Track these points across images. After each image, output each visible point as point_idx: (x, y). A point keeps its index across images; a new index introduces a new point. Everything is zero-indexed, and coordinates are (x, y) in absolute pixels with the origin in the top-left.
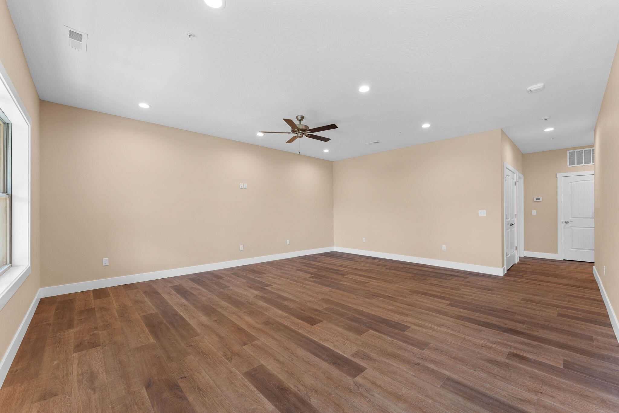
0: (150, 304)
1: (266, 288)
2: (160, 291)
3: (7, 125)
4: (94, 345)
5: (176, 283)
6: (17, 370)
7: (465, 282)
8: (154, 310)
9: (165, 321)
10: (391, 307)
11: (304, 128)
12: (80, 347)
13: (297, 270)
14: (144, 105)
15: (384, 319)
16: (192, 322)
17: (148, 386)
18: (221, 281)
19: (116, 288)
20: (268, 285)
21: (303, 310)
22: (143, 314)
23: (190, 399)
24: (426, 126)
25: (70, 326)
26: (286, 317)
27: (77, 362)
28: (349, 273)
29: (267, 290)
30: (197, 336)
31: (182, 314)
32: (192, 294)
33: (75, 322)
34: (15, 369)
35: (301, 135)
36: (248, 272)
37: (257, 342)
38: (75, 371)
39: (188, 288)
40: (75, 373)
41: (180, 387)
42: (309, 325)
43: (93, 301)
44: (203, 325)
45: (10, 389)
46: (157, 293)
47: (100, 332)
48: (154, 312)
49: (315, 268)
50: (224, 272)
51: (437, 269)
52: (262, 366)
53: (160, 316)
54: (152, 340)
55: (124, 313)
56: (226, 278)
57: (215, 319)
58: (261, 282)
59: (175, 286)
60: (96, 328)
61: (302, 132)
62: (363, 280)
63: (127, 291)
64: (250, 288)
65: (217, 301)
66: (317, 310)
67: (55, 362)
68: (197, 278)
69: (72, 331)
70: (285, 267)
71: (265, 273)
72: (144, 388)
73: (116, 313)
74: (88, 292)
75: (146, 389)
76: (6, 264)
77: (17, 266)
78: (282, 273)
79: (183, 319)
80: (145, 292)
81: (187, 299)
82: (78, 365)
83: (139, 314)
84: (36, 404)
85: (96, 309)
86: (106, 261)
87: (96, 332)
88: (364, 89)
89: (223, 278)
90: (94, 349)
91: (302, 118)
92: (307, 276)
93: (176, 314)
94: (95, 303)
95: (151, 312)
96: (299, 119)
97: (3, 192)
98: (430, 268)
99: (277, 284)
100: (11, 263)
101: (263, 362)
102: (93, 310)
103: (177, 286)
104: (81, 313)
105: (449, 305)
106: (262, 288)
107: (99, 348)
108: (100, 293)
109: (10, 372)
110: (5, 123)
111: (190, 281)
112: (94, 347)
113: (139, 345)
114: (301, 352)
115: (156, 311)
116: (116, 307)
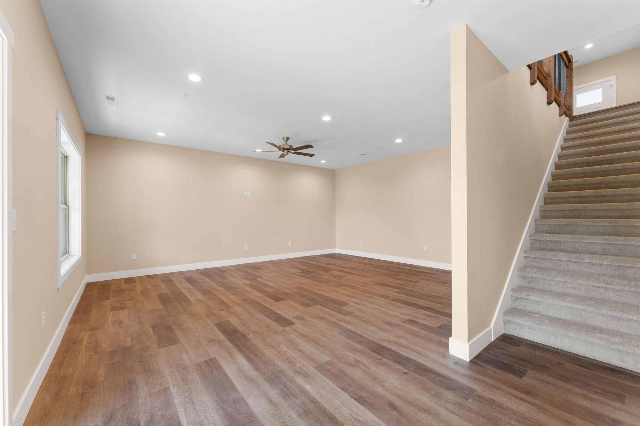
0: (164, 287)
1: (257, 279)
2: (174, 279)
3: (66, 157)
4: (122, 308)
5: (188, 275)
6: (76, 318)
7: (430, 278)
8: (166, 291)
9: (172, 297)
10: (347, 293)
11: (288, 147)
12: (113, 309)
13: (291, 267)
14: (161, 134)
15: (334, 300)
16: (191, 298)
17: (153, 327)
18: (224, 274)
19: (141, 277)
20: (260, 277)
21: (276, 293)
22: (158, 293)
23: (177, 333)
24: (399, 141)
25: (107, 298)
26: (261, 297)
27: (112, 316)
28: (333, 269)
29: (257, 280)
30: (192, 305)
31: (185, 293)
32: (198, 282)
33: (111, 297)
34: (74, 318)
35: (286, 153)
36: (249, 268)
37: (232, 310)
38: (110, 319)
39: (195, 278)
40: (110, 320)
41: (172, 328)
42: (274, 302)
43: (123, 285)
44: (198, 300)
45: (73, 326)
46: (171, 281)
47: (127, 302)
48: (166, 292)
49: (306, 266)
50: (229, 268)
51: (416, 268)
52: (228, 321)
53: (170, 294)
54: (161, 307)
55: (145, 292)
56: (229, 272)
57: (208, 297)
58: (256, 275)
59: (186, 277)
60: (125, 300)
61: (287, 150)
62: (341, 274)
63: (149, 280)
64: (245, 279)
65: (214, 287)
66: (287, 293)
67: (98, 316)
68: (206, 273)
69: (108, 301)
70: (283, 265)
71: (262, 269)
72: (151, 328)
73: (139, 292)
74: (120, 279)
75: (152, 328)
76: (66, 254)
77: (73, 256)
78: (277, 269)
79: (185, 296)
80: (162, 281)
81: (192, 285)
82: (112, 317)
83: (155, 293)
84: (88, 332)
85: (125, 290)
86: (134, 256)
87: (125, 302)
88: (327, 118)
89: (226, 272)
90: (123, 310)
91: (288, 139)
92: (296, 271)
93: (181, 294)
94: (124, 286)
95: (165, 292)
96: (285, 139)
97: (64, 204)
98: (412, 267)
99: (268, 276)
100: (69, 254)
101: (230, 319)
102: (124, 290)
103: (188, 277)
104: (115, 291)
105: (398, 292)
106: (254, 279)
107: (126, 310)
108: (129, 281)
109: (72, 319)
110: (65, 156)
111: (199, 274)
112: (123, 309)
113: (152, 309)
114: (259, 315)
115: (168, 292)
116: (140, 289)
